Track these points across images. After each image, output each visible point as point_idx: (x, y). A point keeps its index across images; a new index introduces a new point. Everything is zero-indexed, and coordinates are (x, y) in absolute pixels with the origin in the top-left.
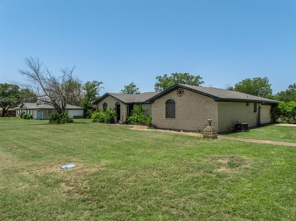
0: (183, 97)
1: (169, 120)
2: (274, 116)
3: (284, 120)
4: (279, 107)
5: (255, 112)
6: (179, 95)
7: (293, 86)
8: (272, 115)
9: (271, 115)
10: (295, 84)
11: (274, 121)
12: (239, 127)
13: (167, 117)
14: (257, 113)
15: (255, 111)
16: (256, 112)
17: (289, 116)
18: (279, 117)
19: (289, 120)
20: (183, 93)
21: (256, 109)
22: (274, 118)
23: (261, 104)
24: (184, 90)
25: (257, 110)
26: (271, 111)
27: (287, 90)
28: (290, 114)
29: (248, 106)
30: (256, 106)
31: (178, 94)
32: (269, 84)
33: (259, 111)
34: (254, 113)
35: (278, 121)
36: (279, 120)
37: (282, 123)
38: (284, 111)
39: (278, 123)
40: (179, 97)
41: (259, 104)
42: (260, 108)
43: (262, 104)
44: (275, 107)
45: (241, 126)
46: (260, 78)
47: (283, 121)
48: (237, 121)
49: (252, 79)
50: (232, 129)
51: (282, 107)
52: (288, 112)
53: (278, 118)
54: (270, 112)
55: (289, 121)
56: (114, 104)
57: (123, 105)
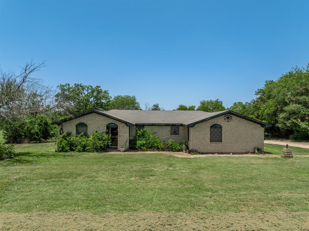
0: (230, 123)
1: (213, 144)
6: (227, 121)
13: (211, 141)
20: (231, 119)
24: (232, 116)
31: (225, 119)
40: (227, 122)
56: (105, 125)
57: (123, 127)
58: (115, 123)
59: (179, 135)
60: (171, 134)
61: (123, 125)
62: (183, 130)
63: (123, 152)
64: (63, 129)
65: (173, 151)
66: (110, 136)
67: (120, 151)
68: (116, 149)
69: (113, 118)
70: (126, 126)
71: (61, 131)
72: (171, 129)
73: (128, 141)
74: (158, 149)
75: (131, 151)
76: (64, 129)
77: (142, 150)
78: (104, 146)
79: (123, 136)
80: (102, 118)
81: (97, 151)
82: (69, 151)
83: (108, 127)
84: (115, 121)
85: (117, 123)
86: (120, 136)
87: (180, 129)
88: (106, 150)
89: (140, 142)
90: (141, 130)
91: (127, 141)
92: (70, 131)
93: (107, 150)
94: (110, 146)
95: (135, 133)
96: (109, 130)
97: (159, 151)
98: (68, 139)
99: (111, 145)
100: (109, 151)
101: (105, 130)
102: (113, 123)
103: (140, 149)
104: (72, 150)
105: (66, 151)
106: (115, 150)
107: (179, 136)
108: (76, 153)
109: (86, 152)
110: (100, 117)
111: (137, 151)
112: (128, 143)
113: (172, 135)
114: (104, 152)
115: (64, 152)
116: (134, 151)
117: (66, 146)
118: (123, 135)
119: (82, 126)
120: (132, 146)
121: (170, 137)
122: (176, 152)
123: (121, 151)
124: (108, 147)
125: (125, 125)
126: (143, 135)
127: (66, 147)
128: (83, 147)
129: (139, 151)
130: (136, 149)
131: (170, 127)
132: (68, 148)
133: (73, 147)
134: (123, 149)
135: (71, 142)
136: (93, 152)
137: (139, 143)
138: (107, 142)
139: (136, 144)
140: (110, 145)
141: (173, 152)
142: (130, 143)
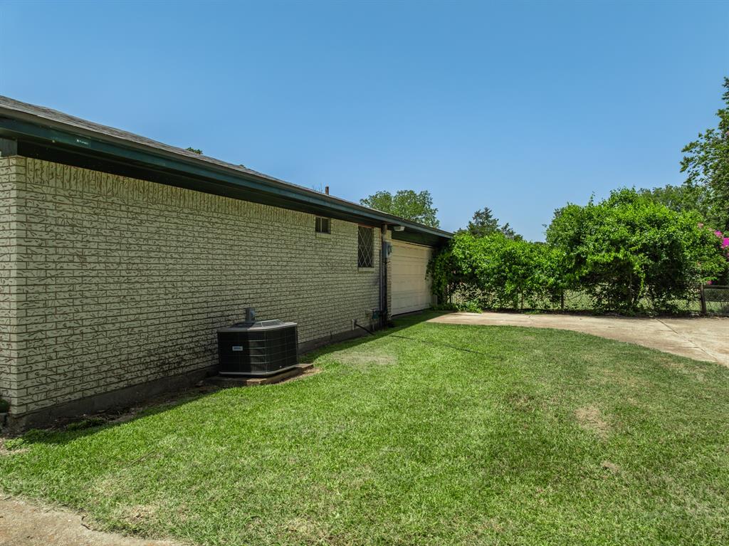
2: (439, 284)
3: (470, 298)
4: (456, 251)
5: (364, 266)
7: (483, 213)
8: (433, 283)
9: (430, 282)
10: (487, 210)
11: (440, 305)
12: (241, 349)
14: (375, 269)
15: (364, 259)
16: (370, 266)
17: (487, 285)
18: (455, 288)
19: (486, 297)
21: (371, 254)
22: (439, 291)
23: (394, 237)
25: (376, 259)
26: (431, 266)
27: (470, 222)
28: (488, 275)
29: (324, 235)
30: (371, 241)
32: (432, 207)
33: (384, 261)
34: (360, 269)
35: (454, 301)
36: (456, 298)
37: (465, 308)
38: (471, 266)
39: (452, 309)
41: (383, 231)
42: (385, 248)
43: (396, 236)
44: (443, 254)
45: (246, 346)
46: (412, 192)
47: (467, 304)
48: (247, 310)
49: (394, 194)
50: (203, 363)
51: (464, 253)
52: (482, 272)
53: (452, 292)
54: (426, 268)
55: (485, 301)
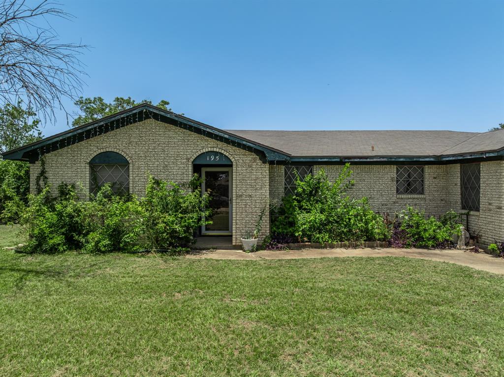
56: (188, 159)
57: (250, 166)
58: (221, 153)
59: (422, 193)
60: (397, 191)
61: (250, 157)
62: (435, 178)
63: (252, 251)
64: (46, 175)
65: (426, 247)
66: (205, 196)
67: (240, 247)
68: (226, 241)
69: (216, 133)
70: (259, 162)
71: (41, 183)
72: (399, 175)
73: (267, 213)
74: (370, 239)
75: (277, 248)
76: (50, 174)
77: (318, 245)
78: (185, 232)
79: (250, 196)
80: (176, 134)
81: (163, 251)
82: (61, 249)
83: (197, 168)
84: (220, 144)
85: (230, 152)
86: (241, 196)
87: (426, 175)
88: (194, 246)
89: (307, 215)
90: (308, 178)
91: (263, 212)
92: (69, 181)
93: (197, 245)
94: (204, 232)
95: (283, 190)
96: (200, 176)
97: (372, 247)
98: (58, 207)
99: (208, 228)
100: (204, 249)
101: (189, 176)
102: (216, 153)
103: (308, 240)
104: (73, 245)
105: (53, 250)
106: (224, 245)
107: (423, 196)
108: (87, 256)
109: (121, 255)
110: (171, 134)
111: (299, 248)
112: (266, 219)
113: (401, 193)
114: (188, 252)
115: (45, 252)
116: (290, 248)
117: (51, 233)
118: (249, 192)
119: (110, 165)
120: (280, 230)
121: (394, 199)
122: (437, 251)
123: (246, 248)
124: (198, 232)
125: (255, 160)
126: (314, 193)
127: (51, 236)
128: (111, 236)
129: (304, 247)
130: (295, 240)
131: (394, 168)
132: (58, 239)
133: (79, 234)
134: (253, 241)
135: (71, 217)
136: (148, 252)
137: (304, 219)
138: (195, 215)
139: (292, 224)
140: (203, 229)
141: (425, 251)
142: (272, 221)
